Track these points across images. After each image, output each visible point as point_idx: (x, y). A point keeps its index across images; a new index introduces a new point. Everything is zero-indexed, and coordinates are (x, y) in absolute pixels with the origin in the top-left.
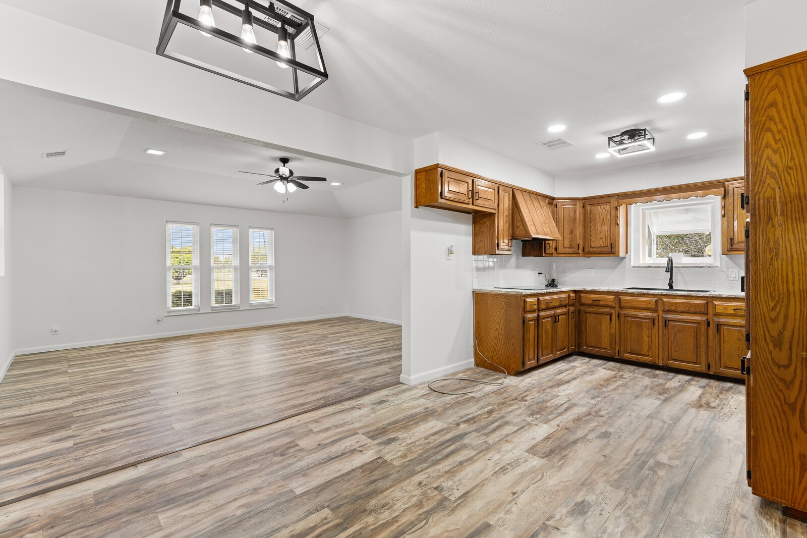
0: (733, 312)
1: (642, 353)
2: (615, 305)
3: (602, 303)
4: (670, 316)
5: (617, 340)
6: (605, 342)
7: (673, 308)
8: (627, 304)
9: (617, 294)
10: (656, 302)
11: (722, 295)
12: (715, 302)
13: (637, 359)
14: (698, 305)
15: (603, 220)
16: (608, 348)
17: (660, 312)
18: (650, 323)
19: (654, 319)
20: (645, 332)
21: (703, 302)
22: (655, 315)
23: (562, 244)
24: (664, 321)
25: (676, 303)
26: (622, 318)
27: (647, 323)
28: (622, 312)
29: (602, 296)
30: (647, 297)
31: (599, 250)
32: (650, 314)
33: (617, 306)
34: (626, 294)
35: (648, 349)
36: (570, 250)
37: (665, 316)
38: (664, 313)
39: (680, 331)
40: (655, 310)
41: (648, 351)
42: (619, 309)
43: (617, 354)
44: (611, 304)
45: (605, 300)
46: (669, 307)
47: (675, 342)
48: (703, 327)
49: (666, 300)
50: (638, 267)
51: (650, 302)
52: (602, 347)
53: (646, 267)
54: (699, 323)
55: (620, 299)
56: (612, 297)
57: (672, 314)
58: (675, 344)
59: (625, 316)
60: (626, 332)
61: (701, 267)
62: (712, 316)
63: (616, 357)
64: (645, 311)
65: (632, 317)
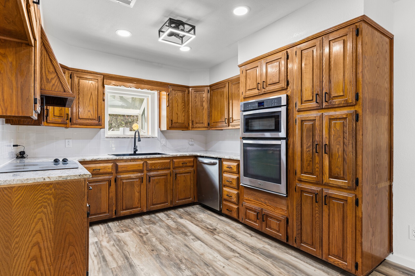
0: (181, 165)
1: (134, 207)
2: (112, 172)
3: (101, 171)
4: (152, 173)
5: (114, 202)
6: (104, 206)
7: (153, 167)
8: (124, 169)
9: (114, 162)
10: (143, 164)
11: (177, 155)
12: (174, 160)
13: (131, 212)
14: (167, 163)
15: (91, 94)
16: (107, 211)
17: (145, 172)
18: (139, 182)
19: (142, 178)
20: (137, 189)
21: (169, 161)
22: (142, 174)
23: (52, 112)
24: (148, 178)
25: (155, 163)
26: (119, 182)
27: (137, 182)
28: (119, 177)
29: (102, 165)
30: (137, 161)
31: (88, 121)
32: (139, 174)
33: (114, 172)
34: (122, 161)
35: (138, 202)
36: (60, 120)
37: (149, 174)
38: (148, 172)
39: (157, 183)
40: (141, 171)
41: (138, 204)
42: (115, 175)
43: (114, 214)
44: (110, 170)
45: (105, 168)
46: (151, 167)
47: (155, 192)
48: (169, 177)
49: (149, 162)
50: (110, 138)
51: (139, 165)
52: (102, 211)
53: (116, 138)
54: (166, 175)
55: (117, 166)
56: (110, 165)
57: (152, 172)
58: (154, 193)
59: (122, 179)
60: (122, 192)
61: (149, 138)
62: (172, 169)
63: (113, 217)
64: (135, 173)
65: (126, 179)
